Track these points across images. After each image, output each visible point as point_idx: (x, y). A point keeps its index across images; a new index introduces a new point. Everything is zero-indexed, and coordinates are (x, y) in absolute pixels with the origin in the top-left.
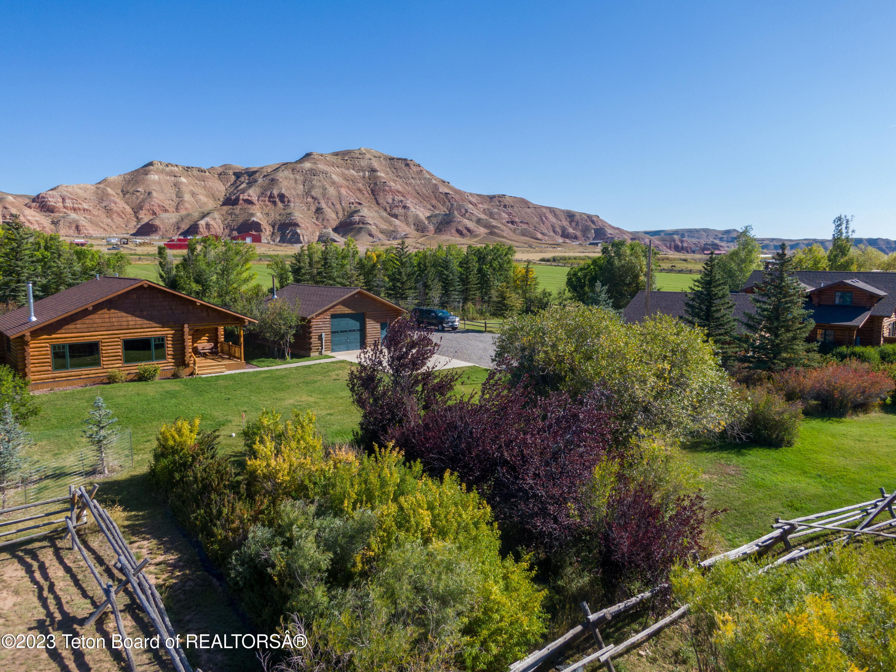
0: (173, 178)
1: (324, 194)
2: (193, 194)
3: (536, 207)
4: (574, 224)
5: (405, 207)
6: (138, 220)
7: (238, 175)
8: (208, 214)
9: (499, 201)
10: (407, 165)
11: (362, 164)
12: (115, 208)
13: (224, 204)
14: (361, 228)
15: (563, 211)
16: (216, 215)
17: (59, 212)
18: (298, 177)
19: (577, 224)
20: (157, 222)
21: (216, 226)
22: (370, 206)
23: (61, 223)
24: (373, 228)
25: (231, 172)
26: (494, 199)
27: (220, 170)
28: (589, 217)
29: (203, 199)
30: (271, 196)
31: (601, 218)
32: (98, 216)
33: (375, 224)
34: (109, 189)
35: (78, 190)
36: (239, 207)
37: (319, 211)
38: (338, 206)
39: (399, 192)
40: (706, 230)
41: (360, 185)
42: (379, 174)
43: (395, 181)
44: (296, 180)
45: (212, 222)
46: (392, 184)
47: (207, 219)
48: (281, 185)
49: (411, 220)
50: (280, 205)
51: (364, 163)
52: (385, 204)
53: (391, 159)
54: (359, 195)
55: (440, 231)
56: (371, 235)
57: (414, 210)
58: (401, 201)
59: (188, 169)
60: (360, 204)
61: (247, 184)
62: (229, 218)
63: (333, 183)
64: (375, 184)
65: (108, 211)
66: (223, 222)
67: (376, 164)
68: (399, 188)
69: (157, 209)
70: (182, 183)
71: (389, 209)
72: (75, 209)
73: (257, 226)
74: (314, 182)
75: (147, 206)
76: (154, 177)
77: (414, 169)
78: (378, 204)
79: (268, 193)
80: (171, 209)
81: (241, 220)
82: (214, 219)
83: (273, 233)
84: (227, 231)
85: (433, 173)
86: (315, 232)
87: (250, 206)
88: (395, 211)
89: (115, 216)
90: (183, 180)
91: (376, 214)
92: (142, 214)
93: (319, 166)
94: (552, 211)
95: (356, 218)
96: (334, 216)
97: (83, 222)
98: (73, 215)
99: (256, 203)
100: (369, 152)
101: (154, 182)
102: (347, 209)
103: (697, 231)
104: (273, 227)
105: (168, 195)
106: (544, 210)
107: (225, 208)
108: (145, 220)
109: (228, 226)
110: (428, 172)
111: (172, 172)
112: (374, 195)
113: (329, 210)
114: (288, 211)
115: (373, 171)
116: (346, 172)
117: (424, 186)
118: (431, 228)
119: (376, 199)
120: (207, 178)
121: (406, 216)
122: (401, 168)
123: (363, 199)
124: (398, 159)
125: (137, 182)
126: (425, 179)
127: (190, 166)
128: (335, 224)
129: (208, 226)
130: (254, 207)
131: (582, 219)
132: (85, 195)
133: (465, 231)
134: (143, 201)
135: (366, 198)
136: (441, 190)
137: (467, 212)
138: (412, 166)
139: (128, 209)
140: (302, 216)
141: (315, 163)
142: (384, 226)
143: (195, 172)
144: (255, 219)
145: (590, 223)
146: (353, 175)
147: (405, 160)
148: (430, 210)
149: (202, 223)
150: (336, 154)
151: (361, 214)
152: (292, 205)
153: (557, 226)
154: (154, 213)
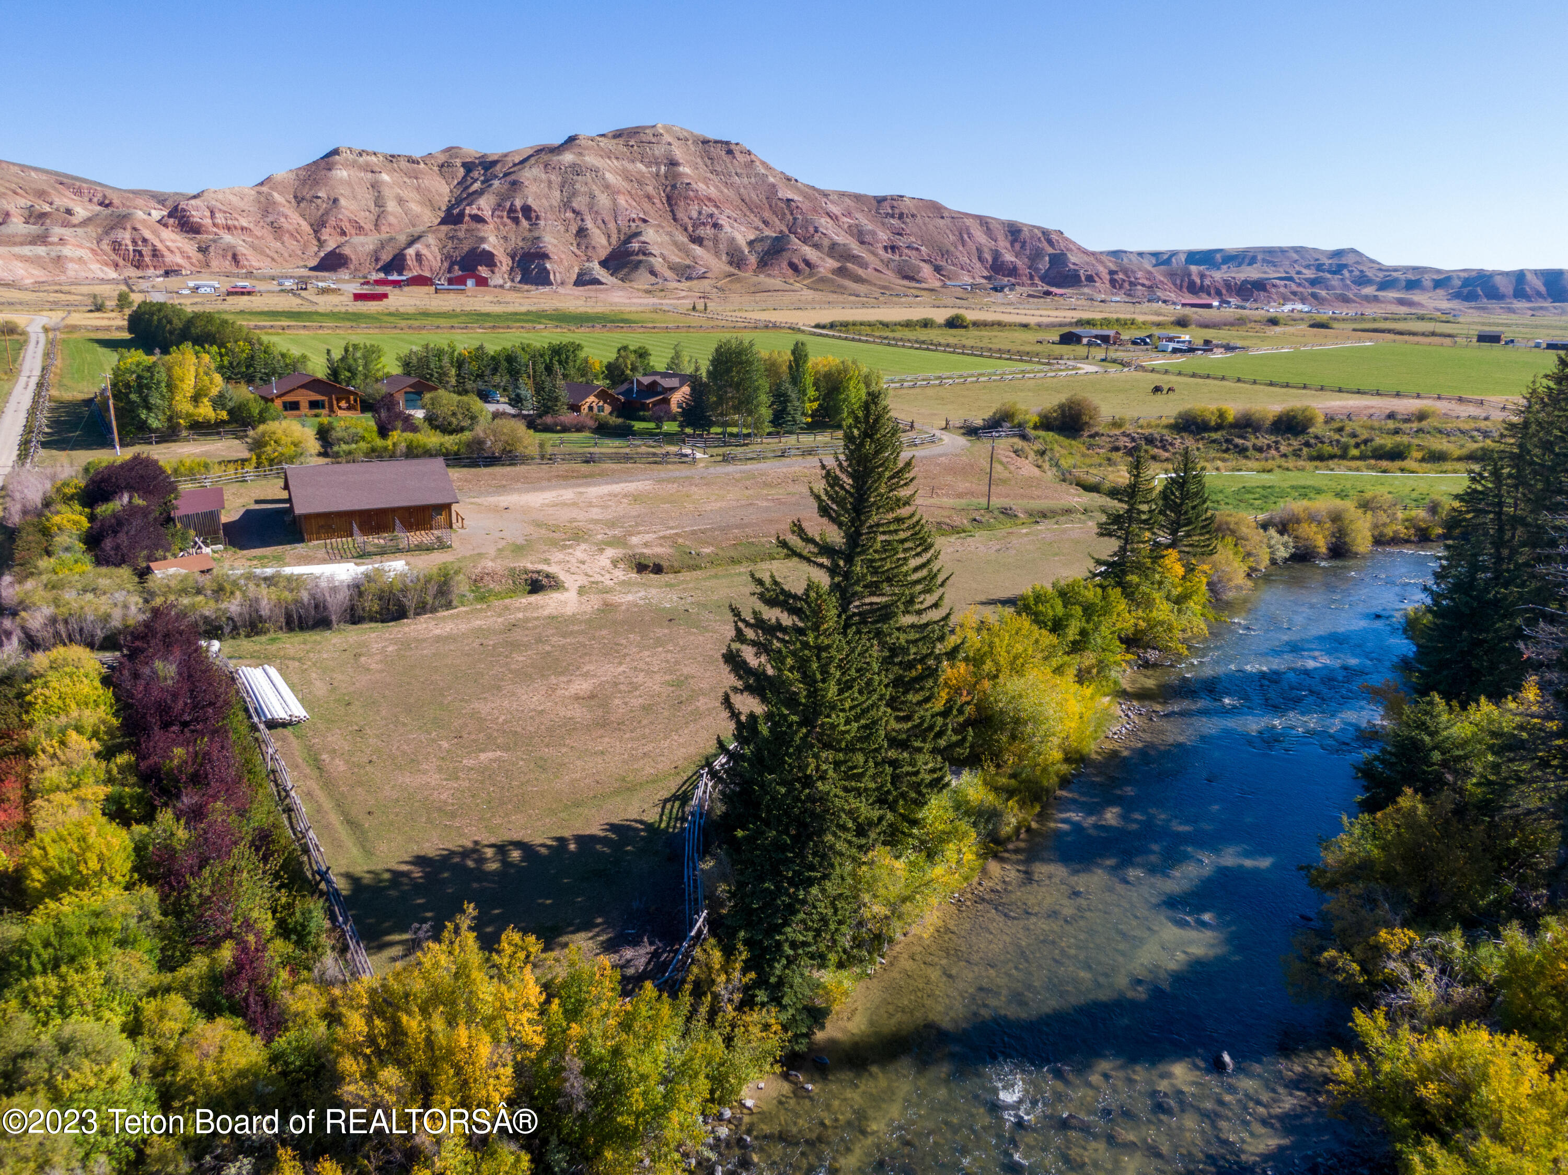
0: (370, 175)
1: (591, 207)
2: (401, 201)
3: (957, 217)
4: (1017, 246)
5: (716, 226)
6: (321, 243)
7: (469, 167)
8: (419, 237)
9: (893, 207)
10: (730, 152)
11: (657, 152)
12: (286, 226)
13: (443, 222)
14: (640, 262)
15: (1003, 223)
16: (431, 239)
17: (207, 232)
18: (553, 177)
19: (1023, 246)
20: (347, 251)
21: (430, 257)
22: (659, 226)
23: (212, 249)
24: (657, 262)
25: (458, 162)
26: (885, 204)
27: (442, 159)
28: (1046, 233)
29: (415, 207)
30: (512, 210)
31: (1066, 234)
32: (262, 238)
33: (662, 254)
34: (275, 194)
35: (231, 197)
36: (464, 227)
37: (582, 233)
38: (612, 225)
39: (710, 199)
40: (1298, 250)
41: (650, 189)
42: (681, 169)
43: (706, 181)
44: (550, 182)
45: (424, 251)
46: (701, 186)
47: (418, 246)
48: (526, 191)
49: (723, 247)
50: (525, 223)
51: (659, 151)
52: (686, 220)
53: (705, 142)
54: (647, 206)
55: (765, 265)
56: (653, 273)
57: (729, 230)
58: (711, 216)
59: (392, 158)
60: (645, 221)
61: (483, 182)
62: (450, 245)
63: (607, 186)
64: (674, 187)
65: (276, 229)
66: (441, 250)
67: (678, 153)
68: (712, 192)
69: (346, 226)
70: (383, 182)
71: (690, 229)
72: (229, 228)
73: (489, 259)
74: (577, 186)
75: (332, 221)
76: (341, 173)
77: (741, 158)
78: (675, 220)
79: (508, 204)
80: (368, 226)
81: (466, 247)
82: (428, 246)
83: (512, 269)
84: (446, 265)
85: (772, 164)
86: (572, 267)
87: (479, 226)
88: (701, 232)
89: (286, 238)
90: (385, 177)
91: (667, 238)
92: (325, 234)
93: (587, 158)
94: (984, 222)
95: (635, 245)
96: (603, 241)
97: (242, 249)
98: (227, 238)
99: (489, 220)
100: (668, 130)
101: (341, 181)
102: (625, 229)
103: (1283, 251)
104: (513, 258)
105: (363, 202)
106: (969, 222)
107: (444, 228)
108: (331, 245)
109: (447, 256)
110: (763, 163)
111: (368, 164)
112: (670, 205)
113: (597, 231)
114: (536, 234)
115: (673, 163)
116: (630, 166)
117: (755, 189)
118: (753, 259)
119: (672, 211)
120: (421, 172)
121: (716, 240)
122: (720, 157)
123: (652, 212)
124: (716, 142)
125: (316, 183)
126: (757, 175)
127: (395, 153)
128: (603, 254)
129: (419, 256)
130: (486, 227)
131: (1032, 237)
132: (242, 205)
133: (802, 266)
134: (327, 213)
135: (656, 211)
136: (780, 195)
137: (816, 231)
138: (737, 154)
139: (305, 227)
140: (555, 242)
141: (581, 154)
142: (675, 259)
143: (404, 164)
144: (486, 246)
145: (1045, 245)
146: (640, 172)
147: (727, 143)
148: (757, 229)
149: (411, 252)
150: (618, 135)
151: (643, 239)
152: (542, 223)
153: (986, 250)
154: (343, 233)
